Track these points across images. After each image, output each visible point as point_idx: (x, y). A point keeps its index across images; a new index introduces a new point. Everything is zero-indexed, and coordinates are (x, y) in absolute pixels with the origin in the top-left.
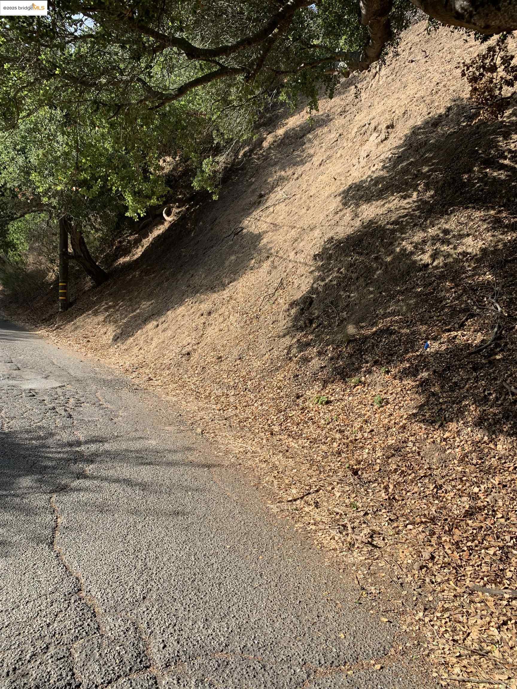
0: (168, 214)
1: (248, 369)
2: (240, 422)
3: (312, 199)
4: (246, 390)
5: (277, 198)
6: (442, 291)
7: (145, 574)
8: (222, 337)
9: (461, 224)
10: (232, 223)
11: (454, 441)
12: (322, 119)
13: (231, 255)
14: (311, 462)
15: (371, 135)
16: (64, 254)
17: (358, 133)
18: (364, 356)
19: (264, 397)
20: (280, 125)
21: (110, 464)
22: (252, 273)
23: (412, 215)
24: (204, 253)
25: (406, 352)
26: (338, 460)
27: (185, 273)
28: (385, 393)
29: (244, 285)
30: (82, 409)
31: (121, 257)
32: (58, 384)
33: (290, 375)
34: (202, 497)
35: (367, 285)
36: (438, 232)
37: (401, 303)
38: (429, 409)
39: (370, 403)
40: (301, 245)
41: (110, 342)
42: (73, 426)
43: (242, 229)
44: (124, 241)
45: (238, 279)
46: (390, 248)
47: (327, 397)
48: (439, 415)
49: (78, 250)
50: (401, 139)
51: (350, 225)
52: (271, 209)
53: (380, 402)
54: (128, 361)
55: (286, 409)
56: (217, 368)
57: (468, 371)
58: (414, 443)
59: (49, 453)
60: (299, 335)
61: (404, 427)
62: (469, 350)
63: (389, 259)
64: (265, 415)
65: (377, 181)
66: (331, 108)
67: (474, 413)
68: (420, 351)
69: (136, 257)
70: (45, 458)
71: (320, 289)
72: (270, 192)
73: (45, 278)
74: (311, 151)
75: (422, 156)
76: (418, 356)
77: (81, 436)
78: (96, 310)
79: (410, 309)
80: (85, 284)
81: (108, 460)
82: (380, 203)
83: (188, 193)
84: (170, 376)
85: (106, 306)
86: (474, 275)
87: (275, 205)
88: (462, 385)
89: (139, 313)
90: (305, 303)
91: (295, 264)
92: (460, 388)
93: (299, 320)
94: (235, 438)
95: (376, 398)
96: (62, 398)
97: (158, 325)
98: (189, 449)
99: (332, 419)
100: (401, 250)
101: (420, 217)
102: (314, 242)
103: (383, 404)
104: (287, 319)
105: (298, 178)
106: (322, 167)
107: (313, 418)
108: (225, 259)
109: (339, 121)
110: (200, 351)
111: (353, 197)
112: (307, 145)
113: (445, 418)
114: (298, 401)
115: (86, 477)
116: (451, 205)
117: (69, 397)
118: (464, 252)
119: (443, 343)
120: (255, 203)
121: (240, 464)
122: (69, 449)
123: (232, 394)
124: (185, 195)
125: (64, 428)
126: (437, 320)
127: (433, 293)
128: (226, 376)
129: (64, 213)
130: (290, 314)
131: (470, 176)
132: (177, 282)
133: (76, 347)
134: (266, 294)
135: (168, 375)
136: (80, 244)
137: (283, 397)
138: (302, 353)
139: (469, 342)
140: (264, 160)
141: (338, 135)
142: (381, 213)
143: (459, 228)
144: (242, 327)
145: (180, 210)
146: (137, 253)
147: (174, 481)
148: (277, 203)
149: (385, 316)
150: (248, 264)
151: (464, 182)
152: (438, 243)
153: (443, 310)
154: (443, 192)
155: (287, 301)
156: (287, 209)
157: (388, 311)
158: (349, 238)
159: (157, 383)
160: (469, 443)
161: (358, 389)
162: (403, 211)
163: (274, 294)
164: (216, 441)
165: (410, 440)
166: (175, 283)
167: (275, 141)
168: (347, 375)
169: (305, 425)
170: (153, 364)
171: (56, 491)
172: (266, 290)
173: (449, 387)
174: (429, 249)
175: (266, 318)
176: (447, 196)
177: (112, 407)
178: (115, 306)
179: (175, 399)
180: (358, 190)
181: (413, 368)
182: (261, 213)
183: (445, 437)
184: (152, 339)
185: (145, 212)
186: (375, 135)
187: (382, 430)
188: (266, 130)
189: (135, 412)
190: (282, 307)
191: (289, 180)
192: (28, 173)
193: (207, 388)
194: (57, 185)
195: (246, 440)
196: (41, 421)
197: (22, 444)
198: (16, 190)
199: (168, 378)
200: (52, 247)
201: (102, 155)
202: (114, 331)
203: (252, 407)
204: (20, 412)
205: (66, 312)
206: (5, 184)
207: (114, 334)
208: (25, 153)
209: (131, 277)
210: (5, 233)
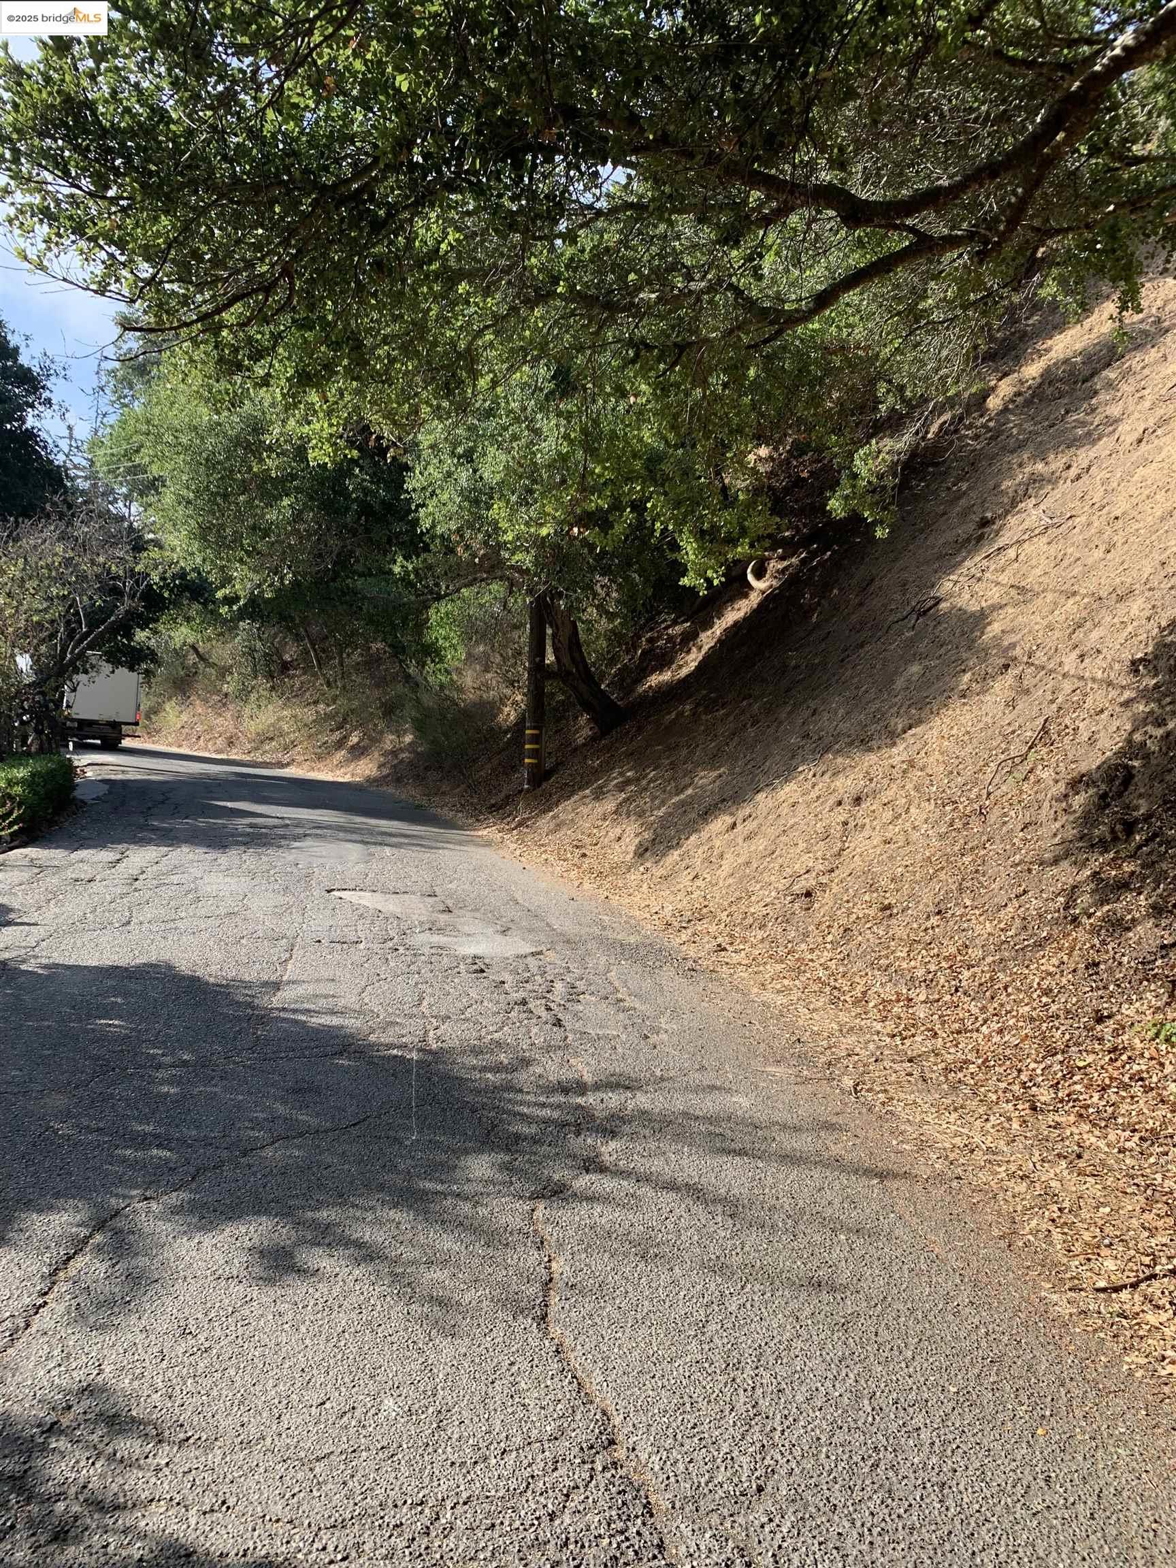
0: (759, 575)
1: (960, 939)
2: (947, 1070)
3: (1120, 524)
4: (957, 991)
5: (1026, 525)
7: (757, 1428)
8: (891, 858)
10: (912, 589)
12: (1144, 331)
13: (909, 662)
14: (1149, 1192)
16: (538, 670)
19: (1008, 1012)
20: (1032, 354)
21: (653, 1145)
22: (964, 704)
24: (842, 661)
27: (797, 706)
29: (945, 732)
30: (581, 1008)
31: (651, 673)
32: (528, 949)
33: (1076, 960)
34: (872, 1251)
40: (1095, 635)
41: (629, 857)
42: (567, 1046)
43: (938, 601)
44: (659, 638)
45: (928, 721)
49: (566, 660)
52: (1011, 553)
54: (670, 903)
55: (1067, 1046)
56: (882, 933)
59: (522, 1103)
60: (1097, 860)
64: (1013, 1059)
66: (1166, 302)
69: (684, 672)
70: (515, 1114)
71: (1152, 746)
72: (1007, 512)
73: (496, 716)
74: (1115, 410)
77: (584, 1068)
78: (601, 787)
80: (577, 731)
81: (647, 1132)
83: (805, 525)
84: (766, 944)
85: (620, 780)
87: (1019, 543)
89: (691, 796)
90: (1110, 780)
91: (1081, 684)
93: (1096, 823)
94: (941, 1109)
96: (539, 979)
97: (734, 826)
98: (829, 1127)
102: (1130, 628)
104: (1063, 819)
105: (1079, 477)
106: (1144, 447)
107: (1145, 1075)
108: (896, 673)
110: (835, 889)
112: (1103, 396)
114: (1099, 1028)
115: (602, 1169)
117: (551, 978)
120: (968, 540)
121: (959, 1178)
122: (563, 1100)
123: (922, 997)
124: (798, 530)
125: (548, 1049)
128: (904, 954)
129: (545, 583)
130: (1071, 806)
132: (778, 727)
133: (560, 867)
134: (1002, 757)
135: (763, 940)
136: (572, 646)
137: (1058, 1017)
138: (1106, 908)
140: (990, 438)
144: (941, 837)
145: (786, 563)
146: (686, 663)
147: (801, 1203)
148: (1026, 537)
150: (952, 684)
155: (1062, 775)
156: (1052, 550)
159: (736, 958)
163: (1024, 758)
164: (891, 1112)
166: (772, 730)
167: (1018, 394)
169: (1123, 1093)
170: (726, 913)
171: (543, 1197)
172: (1003, 746)
175: (1005, 814)
177: (643, 1008)
178: (639, 780)
179: (781, 1000)
182: (985, 563)
184: (721, 856)
185: (723, 575)
188: (996, 370)
189: (695, 1024)
190: (1047, 789)
191: (1056, 482)
192: (476, 502)
193: (857, 979)
194: (541, 525)
195: (968, 1117)
196: (501, 1028)
197: (467, 1080)
198: (453, 537)
199: (762, 948)
200: (510, 652)
201: (635, 455)
202: (637, 835)
203: (975, 1035)
204: (459, 1005)
205: (539, 791)
206: (433, 526)
207: (637, 841)
208: (472, 461)
209: (673, 715)
210: (421, 626)
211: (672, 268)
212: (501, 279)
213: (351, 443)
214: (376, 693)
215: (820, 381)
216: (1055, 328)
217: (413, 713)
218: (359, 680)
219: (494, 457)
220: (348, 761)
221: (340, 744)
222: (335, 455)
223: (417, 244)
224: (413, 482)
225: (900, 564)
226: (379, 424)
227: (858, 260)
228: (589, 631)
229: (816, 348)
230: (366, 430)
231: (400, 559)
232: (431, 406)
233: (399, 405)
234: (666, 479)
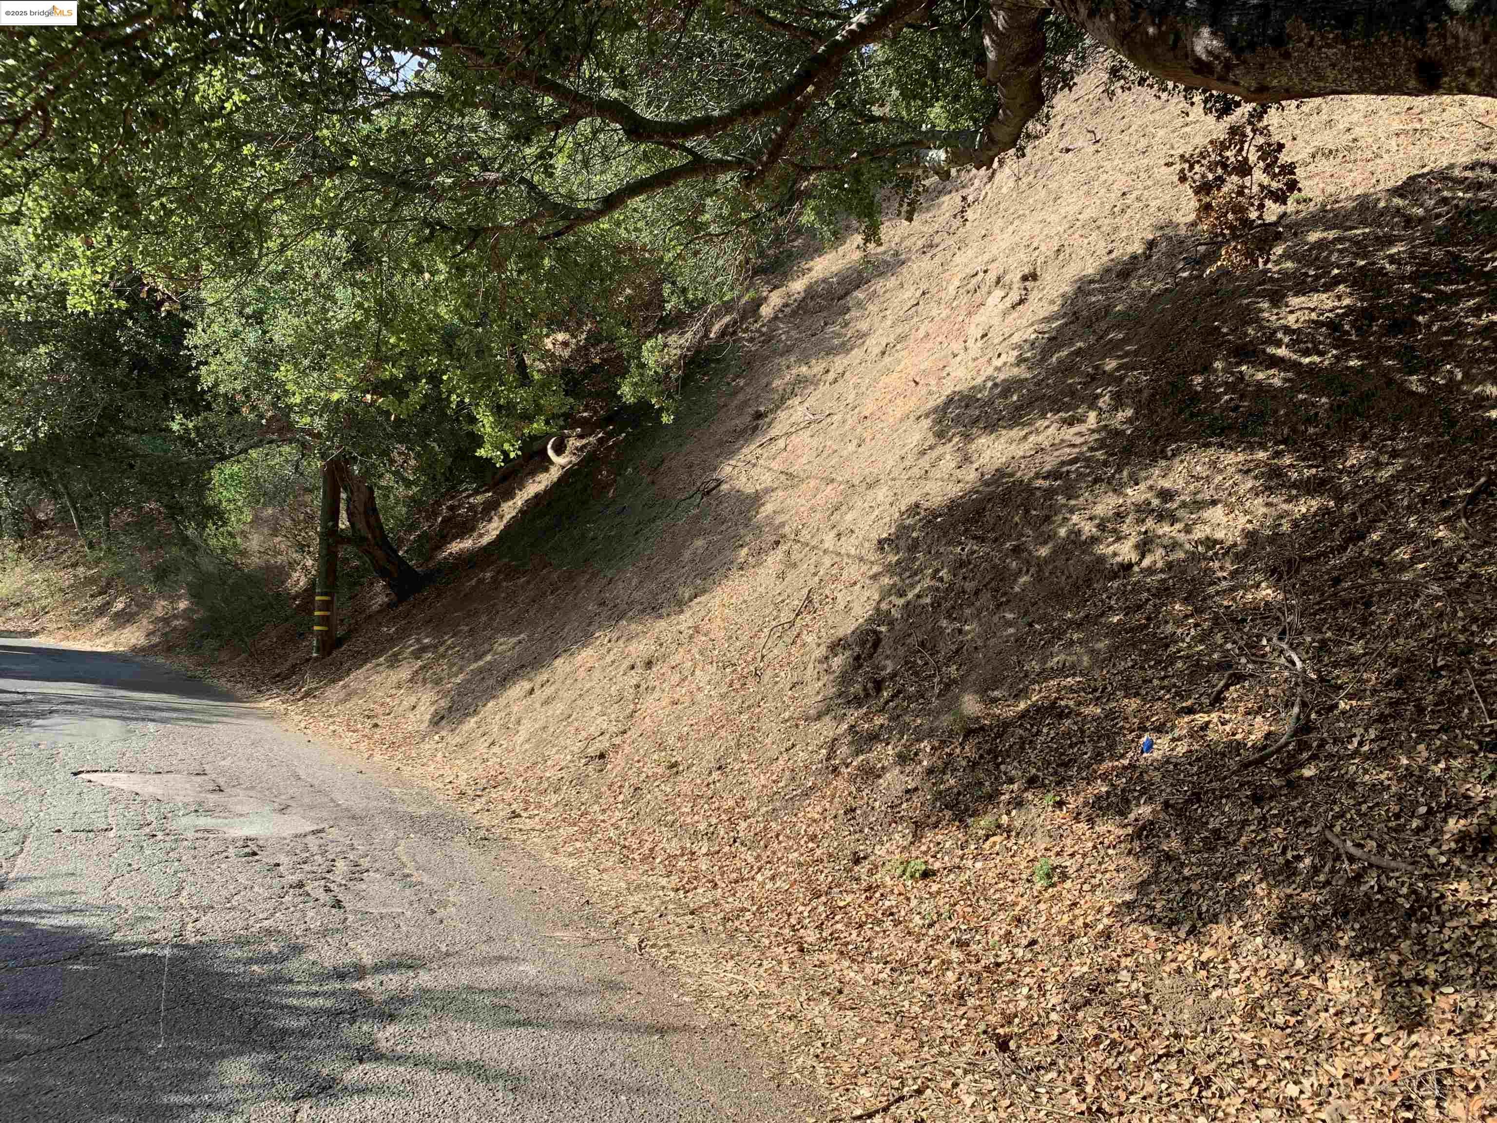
0: (559, 450)
1: (738, 792)
2: (726, 919)
3: (868, 423)
4: (735, 841)
5: (793, 419)
6: (1167, 622)
8: (679, 718)
9: (1198, 479)
10: (697, 471)
11: (1227, 969)
12: (885, 261)
13: (694, 537)
14: (898, 1019)
15: (989, 293)
16: (331, 534)
17: (961, 291)
18: (1003, 767)
19: (779, 859)
20: (797, 271)
21: (433, 1024)
22: (742, 576)
23: (1087, 460)
24: (636, 533)
25: (1098, 757)
26: (960, 1013)
27: (594, 575)
28: (1058, 854)
29: (726, 601)
30: (364, 887)
31: (452, 541)
32: (309, 827)
33: (837, 807)
34: (651, 1108)
35: (999, 606)
36: (1149, 495)
37: (1077, 649)
38: (1161, 892)
39: (1024, 876)
40: (849, 517)
41: (423, 727)
42: (346, 928)
43: (719, 483)
44: (460, 506)
45: (710, 591)
46: (1045, 528)
47: (926, 862)
48: (1185, 907)
49: (361, 525)
50: (1052, 302)
51: (954, 478)
52: (781, 443)
53: (1048, 876)
54: (464, 772)
55: (830, 888)
56: (669, 790)
57: (1243, 804)
58: (1134, 972)
59: (291, 995)
60: (854, 715)
61: (1107, 934)
62: (1239, 755)
63: (1044, 552)
64: (783, 902)
65: (1007, 388)
66: (903, 239)
67: (1265, 902)
68: (1129, 755)
69: (485, 540)
70: (282, 1007)
71: (895, 614)
72: (778, 407)
73: (283, 582)
74: (863, 326)
75: (1101, 338)
76: (1125, 768)
77: (364, 952)
78: (395, 655)
79: (1101, 661)
80: (371, 599)
81: (428, 1012)
82: (1017, 433)
83: (601, 408)
84: (560, 808)
85: (417, 647)
86: (1233, 589)
87: (788, 434)
88: (1231, 837)
89: (489, 663)
90: (863, 643)
91: (838, 559)
92: (1228, 844)
93: (852, 682)
94: (719, 959)
95: (1038, 865)
96: (319, 859)
97: (532, 691)
98: (613, 986)
99: (939, 915)
100: (1070, 532)
101: (1105, 464)
102: (876, 513)
103: (1055, 879)
104: (825, 679)
105: (835, 381)
106: (887, 359)
107: (895, 910)
108: (683, 546)
109: (920, 266)
110: (627, 749)
111: (957, 421)
112: (854, 313)
113: (1200, 914)
114: (856, 868)
115: (378, 1057)
116: (1173, 437)
117: (333, 857)
118: (1208, 538)
119: (1179, 739)
120: (744, 431)
121: (734, 1025)
122: (338, 986)
123: (704, 850)
124: (596, 412)
125: (325, 932)
126: (1162, 688)
127: (1146, 626)
128: (688, 810)
129: (338, 448)
130: (831, 667)
131: (1207, 380)
132: (576, 595)
133: (349, 738)
134: (774, 623)
135: (556, 805)
136: (367, 511)
137: (822, 861)
138: (861, 758)
139: (1238, 737)
140: (763, 342)
141: (920, 292)
142: (1021, 454)
143: (1192, 487)
144: (722, 697)
145: (584, 441)
146: (488, 531)
147: (583, 1068)
148: (793, 429)
149: (1044, 675)
150: (732, 558)
151: (1196, 392)
152: (1150, 518)
153: (1172, 664)
154: (1152, 412)
155: (824, 640)
156: (815, 443)
157: (1049, 664)
158: (953, 506)
159: (530, 824)
160: (1262, 973)
161: (995, 843)
162: (1068, 450)
163: (792, 624)
164: (673, 966)
165: (1123, 965)
166: (571, 597)
167: (786, 305)
168: (967, 810)
169: (877, 929)
170: (521, 779)
171: (310, 1095)
172: (775, 614)
173: (1203, 840)
174: (1132, 531)
175: (776, 675)
176: (1163, 419)
177: (431, 882)
178: (436, 647)
179: (572, 863)
180: (967, 406)
181: (1116, 795)
182: (759, 451)
183: (1203, 958)
184: (519, 722)
185: (520, 449)
186: (999, 293)
187: (1057, 941)
188: (768, 282)
189: (485, 894)
190: (810, 652)
191: (817, 384)
192: (265, 363)
193: (646, 837)
194: (332, 390)
195: (743, 964)
196: (272, 915)
197: (229, 974)
198: (238, 397)
199: (556, 813)
200: (302, 517)
201: (431, 329)
202: (433, 704)
203: (751, 883)
204: (225, 893)
205: (328, 660)
206: (216, 385)
207: (433, 709)
208: (262, 322)
209: (473, 582)
210: (202, 487)
211: (468, 157)
212: (290, 145)
213: (119, 293)
214: (148, 556)
215: (610, 276)
216: (816, 251)
217: (190, 578)
218: (128, 541)
219: (286, 321)
220: (110, 629)
221: (101, 611)
222: (99, 304)
223: (197, 99)
224: (194, 339)
225: (685, 449)
226: (153, 276)
227: (642, 171)
228: (386, 497)
229: (607, 246)
230: (138, 280)
231: (179, 417)
232: (213, 263)
233: (177, 259)
234: (461, 355)
